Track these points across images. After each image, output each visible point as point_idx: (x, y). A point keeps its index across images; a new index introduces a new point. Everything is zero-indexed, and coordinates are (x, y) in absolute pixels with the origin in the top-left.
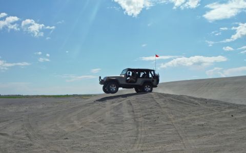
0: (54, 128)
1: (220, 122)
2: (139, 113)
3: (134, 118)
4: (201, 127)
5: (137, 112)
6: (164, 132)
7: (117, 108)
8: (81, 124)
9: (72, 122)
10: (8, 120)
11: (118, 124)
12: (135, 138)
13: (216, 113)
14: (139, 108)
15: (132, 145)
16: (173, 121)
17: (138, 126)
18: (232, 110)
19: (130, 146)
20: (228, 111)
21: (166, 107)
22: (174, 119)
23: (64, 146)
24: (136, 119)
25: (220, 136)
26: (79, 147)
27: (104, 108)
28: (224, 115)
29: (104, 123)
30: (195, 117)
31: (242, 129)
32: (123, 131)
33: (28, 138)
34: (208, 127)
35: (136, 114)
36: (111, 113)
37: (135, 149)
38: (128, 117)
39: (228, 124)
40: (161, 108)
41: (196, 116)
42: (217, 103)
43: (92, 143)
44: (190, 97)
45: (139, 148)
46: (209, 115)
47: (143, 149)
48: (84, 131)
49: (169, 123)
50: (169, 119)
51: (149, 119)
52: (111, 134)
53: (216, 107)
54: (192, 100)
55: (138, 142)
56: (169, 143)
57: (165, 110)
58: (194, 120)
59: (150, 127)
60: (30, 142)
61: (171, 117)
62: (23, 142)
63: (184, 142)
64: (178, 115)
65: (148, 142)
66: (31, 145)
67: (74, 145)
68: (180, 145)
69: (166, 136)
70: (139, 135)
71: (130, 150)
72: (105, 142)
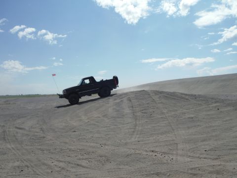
0: (65, 123)
1: (209, 115)
2: (137, 109)
3: (133, 113)
4: (191, 120)
5: (135, 107)
6: (158, 124)
7: (119, 104)
8: (88, 119)
9: (80, 117)
10: (25, 117)
12: (133, 130)
13: (204, 107)
14: (138, 103)
15: (130, 137)
16: (167, 115)
17: (136, 120)
18: (218, 104)
19: (128, 137)
20: (214, 105)
21: (162, 103)
22: (167, 113)
23: (72, 138)
24: (135, 114)
25: (207, 127)
26: (84, 139)
27: (108, 105)
28: (211, 108)
29: (107, 117)
30: (186, 111)
31: (227, 121)
32: (123, 124)
33: (42, 132)
34: (197, 119)
35: (134, 109)
36: (114, 109)
37: (133, 140)
38: (128, 111)
39: (214, 116)
40: (156, 103)
41: (187, 109)
42: (206, 98)
43: (96, 135)
44: (182, 94)
45: (136, 139)
46: (198, 108)
47: (139, 139)
48: (90, 125)
49: (164, 116)
50: (163, 113)
51: (146, 113)
52: (112, 127)
53: (204, 102)
55: (135, 133)
56: (162, 134)
57: (160, 105)
58: (185, 113)
59: (146, 120)
60: (42, 135)
61: (165, 111)
62: (37, 135)
63: (176, 133)
65: (145, 133)
66: (44, 137)
67: (81, 137)
68: (171, 135)
69: (160, 128)
70: (137, 127)
71: (128, 141)
72: (107, 134)
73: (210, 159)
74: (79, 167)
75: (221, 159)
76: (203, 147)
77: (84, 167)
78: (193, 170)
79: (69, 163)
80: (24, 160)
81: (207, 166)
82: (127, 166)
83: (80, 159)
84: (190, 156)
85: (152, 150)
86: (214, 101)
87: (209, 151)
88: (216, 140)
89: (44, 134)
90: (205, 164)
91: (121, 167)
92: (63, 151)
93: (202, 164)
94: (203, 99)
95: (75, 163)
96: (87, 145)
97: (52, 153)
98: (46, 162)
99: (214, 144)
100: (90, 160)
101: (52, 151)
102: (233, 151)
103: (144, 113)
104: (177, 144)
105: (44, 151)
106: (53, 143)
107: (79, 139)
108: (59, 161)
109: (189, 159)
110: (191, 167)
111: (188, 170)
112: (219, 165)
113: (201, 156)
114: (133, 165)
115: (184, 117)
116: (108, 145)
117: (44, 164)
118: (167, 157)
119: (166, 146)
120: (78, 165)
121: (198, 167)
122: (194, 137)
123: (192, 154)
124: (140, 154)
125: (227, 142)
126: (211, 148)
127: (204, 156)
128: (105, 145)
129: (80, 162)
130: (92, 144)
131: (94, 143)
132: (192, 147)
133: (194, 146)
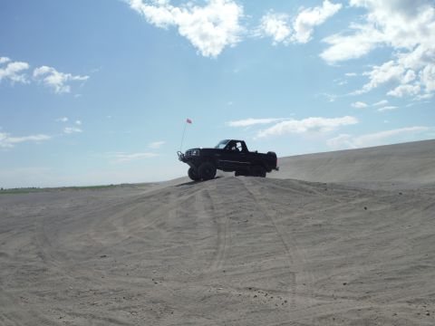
0: (85, 240)
1: (348, 219)
2: (221, 211)
3: (214, 218)
4: (318, 229)
5: (218, 209)
6: (260, 238)
7: (186, 204)
8: (129, 232)
9: (115, 229)
11: (190, 228)
12: (214, 250)
13: (340, 205)
14: (222, 201)
15: (208, 263)
16: (275, 221)
17: (219, 232)
18: (365, 199)
19: (205, 264)
20: (360, 201)
21: (265, 199)
22: (276, 218)
23: (98, 269)
24: (217, 220)
25: (346, 241)
26: (123, 270)
27: (166, 205)
28: (353, 207)
29: (165, 228)
30: (308, 213)
31: (380, 228)
32: (196, 240)
33: (40, 259)
34: (329, 227)
35: (216, 211)
37: (214, 268)
38: (204, 216)
39: (358, 221)
40: (255, 200)
41: (310, 210)
42: (343, 189)
43: (145, 262)
44: (301, 182)
45: (220, 267)
46: (330, 208)
47: (226, 268)
48: (134, 242)
49: (269, 223)
50: (268, 218)
51: (237, 218)
53: (341, 196)
54: (305, 186)
55: (218, 257)
56: (267, 255)
57: (263, 204)
58: (307, 217)
59: (237, 232)
60: (42, 266)
61: (272, 214)
62: (31, 266)
63: (292, 254)
64: (282, 211)
65: (235, 256)
66: (44, 270)
67: (115, 267)
68: (283, 258)
69: (263, 245)
70: (221, 246)
71: (206, 271)
72: (166, 260)
73: (354, 298)
74: (112, 324)
75: (373, 298)
76: (340, 277)
77: (120, 324)
78: (323, 321)
79: (94, 317)
80: (6, 316)
81: (348, 312)
82: (203, 319)
83: (114, 309)
84: (317, 296)
85: (249, 286)
86: (358, 193)
87: (351, 286)
88: (363, 264)
89: (44, 262)
90: (343, 308)
91: (191, 321)
92: (82, 295)
93: (338, 309)
94: (338, 190)
95: (105, 316)
96: (127, 283)
97: (61, 300)
98: (47, 317)
99: (359, 272)
100: (133, 309)
101: (60, 295)
102: (393, 283)
103: (234, 218)
104: (293, 274)
105: (43, 296)
106: (62, 280)
107: (112, 271)
108: (73, 314)
109: (315, 301)
110: (319, 315)
111: (313, 321)
112: (369, 309)
113: (338, 294)
114: (214, 316)
115: (305, 224)
116: (167, 280)
117: (44, 321)
118: (275, 299)
119: (274, 279)
120: (111, 320)
121: (331, 315)
122: (324, 259)
123: (320, 292)
124: (227, 295)
125: (382, 266)
126: (353, 278)
127: (343, 294)
128: (162, 279)
129: (114, 315)
130: (138, 280)
131: (140, 277)
132: (320, 278)
133: (325, 277)
